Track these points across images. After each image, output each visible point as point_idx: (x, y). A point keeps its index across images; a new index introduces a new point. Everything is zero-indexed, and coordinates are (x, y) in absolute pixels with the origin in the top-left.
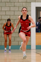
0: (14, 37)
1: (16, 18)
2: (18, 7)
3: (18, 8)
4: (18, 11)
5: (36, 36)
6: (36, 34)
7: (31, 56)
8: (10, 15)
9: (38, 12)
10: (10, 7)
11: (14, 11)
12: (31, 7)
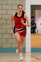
0: (7, 39)
1: (9, 18)
2: (11, 5)
3: (11, 7)
4: (11, 9)
5: (31, 38)
6: (31, 35)
7: (25, 60)
8: (2, 14)
9: (34, 10)
10: (2, 5)
11: (7, 9)
12: (25, 5)
